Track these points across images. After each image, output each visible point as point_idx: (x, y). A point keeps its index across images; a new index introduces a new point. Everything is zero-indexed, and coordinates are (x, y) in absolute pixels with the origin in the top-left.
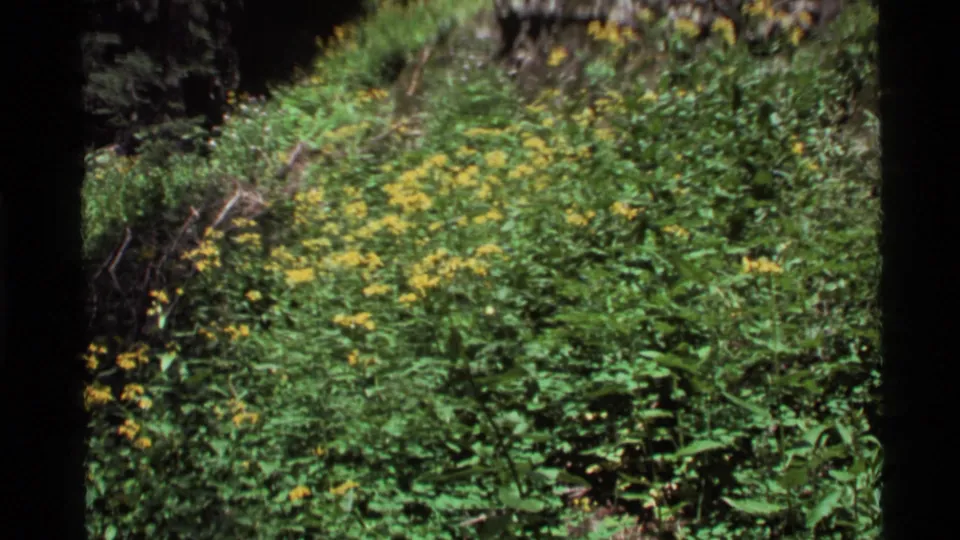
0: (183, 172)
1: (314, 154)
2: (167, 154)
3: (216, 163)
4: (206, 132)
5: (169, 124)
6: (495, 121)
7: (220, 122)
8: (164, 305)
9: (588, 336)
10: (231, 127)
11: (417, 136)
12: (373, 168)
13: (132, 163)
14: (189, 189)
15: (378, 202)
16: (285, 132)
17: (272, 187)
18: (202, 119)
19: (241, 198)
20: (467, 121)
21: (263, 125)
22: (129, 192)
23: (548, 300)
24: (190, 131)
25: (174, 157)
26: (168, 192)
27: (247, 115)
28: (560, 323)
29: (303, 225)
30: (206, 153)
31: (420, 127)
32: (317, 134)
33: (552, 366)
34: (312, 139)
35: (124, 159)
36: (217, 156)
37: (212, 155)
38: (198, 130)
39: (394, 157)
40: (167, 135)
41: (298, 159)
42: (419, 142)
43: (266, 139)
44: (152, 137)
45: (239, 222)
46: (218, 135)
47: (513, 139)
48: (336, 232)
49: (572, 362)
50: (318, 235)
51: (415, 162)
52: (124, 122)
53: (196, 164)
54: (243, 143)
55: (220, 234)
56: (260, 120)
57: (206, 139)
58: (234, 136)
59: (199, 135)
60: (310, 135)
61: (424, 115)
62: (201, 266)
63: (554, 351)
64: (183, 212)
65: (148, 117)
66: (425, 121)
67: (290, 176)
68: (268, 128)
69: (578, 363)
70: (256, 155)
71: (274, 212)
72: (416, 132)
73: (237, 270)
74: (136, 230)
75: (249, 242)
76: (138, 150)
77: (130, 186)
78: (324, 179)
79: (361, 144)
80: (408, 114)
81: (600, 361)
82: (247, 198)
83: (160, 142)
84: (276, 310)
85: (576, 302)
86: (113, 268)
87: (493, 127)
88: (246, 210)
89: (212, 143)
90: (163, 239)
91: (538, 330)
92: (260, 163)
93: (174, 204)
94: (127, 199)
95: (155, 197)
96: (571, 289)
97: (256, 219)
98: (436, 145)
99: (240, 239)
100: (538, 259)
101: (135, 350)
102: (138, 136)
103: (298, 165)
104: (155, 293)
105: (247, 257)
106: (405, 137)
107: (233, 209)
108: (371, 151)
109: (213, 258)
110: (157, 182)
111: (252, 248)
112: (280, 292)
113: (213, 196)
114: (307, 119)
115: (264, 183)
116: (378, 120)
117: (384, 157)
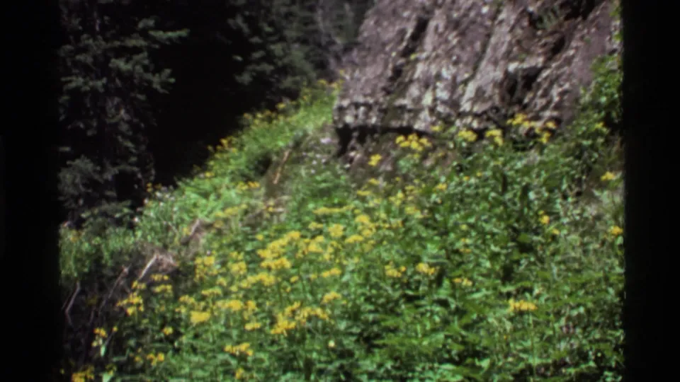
0: (117, 241)
1: (208, 227)
2: (104, 228)
3: (139, 233)
4: (132, 212)
5: (106, 207)
6: (336, 201)
7: (142, 205)
8: (104, 339)
9: (404, 354)
10: (150, 208)
11: (281, 213)
12: (250, 237)
13: (79, 235)
14: (121, 253)
15: (254, 262)
16: (188, 212)
17: (179, 252)
18: (129, 203)
19: (157, 259)
20: (316, 202)
21: (172, 206)
22: (78, 255)
23: (375, 329)
24: (121, 211)
25: (110, 230)
26: (106, 255)
27: (160, 200)
28: (384, 345)
29: (201, 279)
30: (132, 227)
31: (283, 207)
32: (211, 212)
33: (379, 376)
34: (207, 216)
35: (74, 232)
36: (140, 228)
37: (137, 228)
38: (126, 210)
39: (265, 228)
40: (105, 214)
41: (197, 230)
42: (283, 217)
43: (175, 217)
44: (93, 216)
45: (156, 277)
46: (141, 214)
47: (349, 214)
48: (225, 284)
49: (394, 372)
50: (212, 285)
51: (281, 232)
52: (73, 205)
53: (125, 235)
54: (158, 219)
55: (143, 286)
56: (169, 203)
57: (132, 217)
58: (152, 214)
59: (127, 214)
60: (206, 213)
61: (285, 198)
62: (130, 311)
63: (380, 366)
64: (117, 269)
65: (91, 203)
66: (287, 202)
67: (192, 242)
68: (175, 209)
69: (398, 373)
70: (168, 228)
71: (181, 269)
72: (280, 209)
73: (156, 311)
74: (83, 284)
75: (164, 291)
76: (84, 225)
77: (79, 251)
78: (216, 245)
79: (241, 220)
80: (275, 197)
81: (413, 371)
82: (162, 260)
83: (100, 220)
84: (184, 339)
85: (395, 330)
86: (68, 310)
87: (334, 206)
88: (161, 268)
89: (136, 220)
90: (102, 289)
91: (369, 351)
92: (170, 234)
93: (110, 263)
94: (77, 260)
95: (97, 258)
96: (391, 322)
97: (168, 275)
98: (294, 219)
99: (158, 289)
100: (368, 300)
101: (84, 370)
102: (84, 215)
103: (198, 235)
104: (97, 331)
105: (162, 302)
106: (272, 214)
107: (151, 267)
108: (248, 225)
109: (138, 305)
110: (98, 248)
111: (166, 295)
112: (187, 326)
113: (138, 258)
114: (203, 201)
115: (173, 248)
116: (253, 202)
117: (258, 229)
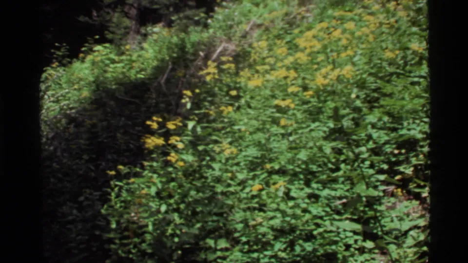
0: (196, 35)
1: (259, 26)
2: (187, 27)
3: (211, 31)
4: (205, 16)
5: (189, 12)
6: (347, 9)
7: (213, 11)
8: (190, 97)
9: (396, 113)
10: (218, 13)
11: (310, 16)
12: (289, 32)
13: (170, 31)
14: (199, 43)
15: (293, 47)
16: (245, 15)
17: (240, 41)
18: (204, 9)
19: (224, 47)
20: (333, 9)
21: (234, 12)
22: (170, 45)
23: (376, 95)
24: (198, 15)
25: (191, 28)
26: (189, 46)
27: (226, 7)
28: (382, 106)
29: (255, 60)
30: (206, 26)
31: (310, 12)
32: (260, 16)
33: (379, 127)
34: (258, 19)
35: (166, 30)
36: (212, 28)
37: (209, 27)
38: (202, 15)
39: (298, 26)
40: (188, 18)
41: (251, 29)
42: (310, 20)
43: (236, 19)
44: (180, 19)
45: (224, 59)
46: (212, 17)
47: (357, 18)
48: (272, 62)
49: (388, 125)
50: (264, 64)
51: (309, 29)
52: (166, 12)
53: (202, 31)
54: (224, 21)
55: (215, 64)
56: (232, 10)
57: (207, 19)
58: (220, 17)
59: (203, 17)
60: (257, 16)
61: (312, 6)
62: (208, 78)
63: (380, 119)
64: (196, 54)
65: (178, 9)
66: (313, 9)
67: (248, 37)
68: (236, 14)
69: (392, 125)
70: (231, 27)
71: (241, 53)
72: (308, 15)
73: (224, 82)
74: (174, 63)
75: (229, 68)
76: (173, 25)
77: (170, 42)
78: (265, 37)
79: (283, 20)
80: (305, 6)
81: (402, 124)
82: (228, 47)
83: (184, 21)
84: (243, 101)
85: (390, 95)
86: (163, 81)
87: (346, 11)
88: (227, 53)
89: (209, 21)
90: (187, 67)
91: (371, 109)
92: (233, 30)
93: (191, 51)
94: (169, 48)
95: (182, 48)
96: (388, 89)
97: (232, 57)
98: (318, 21)
99: (225, 67)
100: (371, 74)
101: (175, 120)
102: (173, 18)
103: (251, 31)
104: (185, 92)
105: (228, 75)
106: (303, 18)
107: (221, 52)
108: (288, 23)
109: (214, 74)
110: (183, 40)
111: (231, 71)
112: (245, 92)
113: (210, 47)
114: (255, 9)
115: (235, 40)
116: (291, 9)
117: (294, 26)
